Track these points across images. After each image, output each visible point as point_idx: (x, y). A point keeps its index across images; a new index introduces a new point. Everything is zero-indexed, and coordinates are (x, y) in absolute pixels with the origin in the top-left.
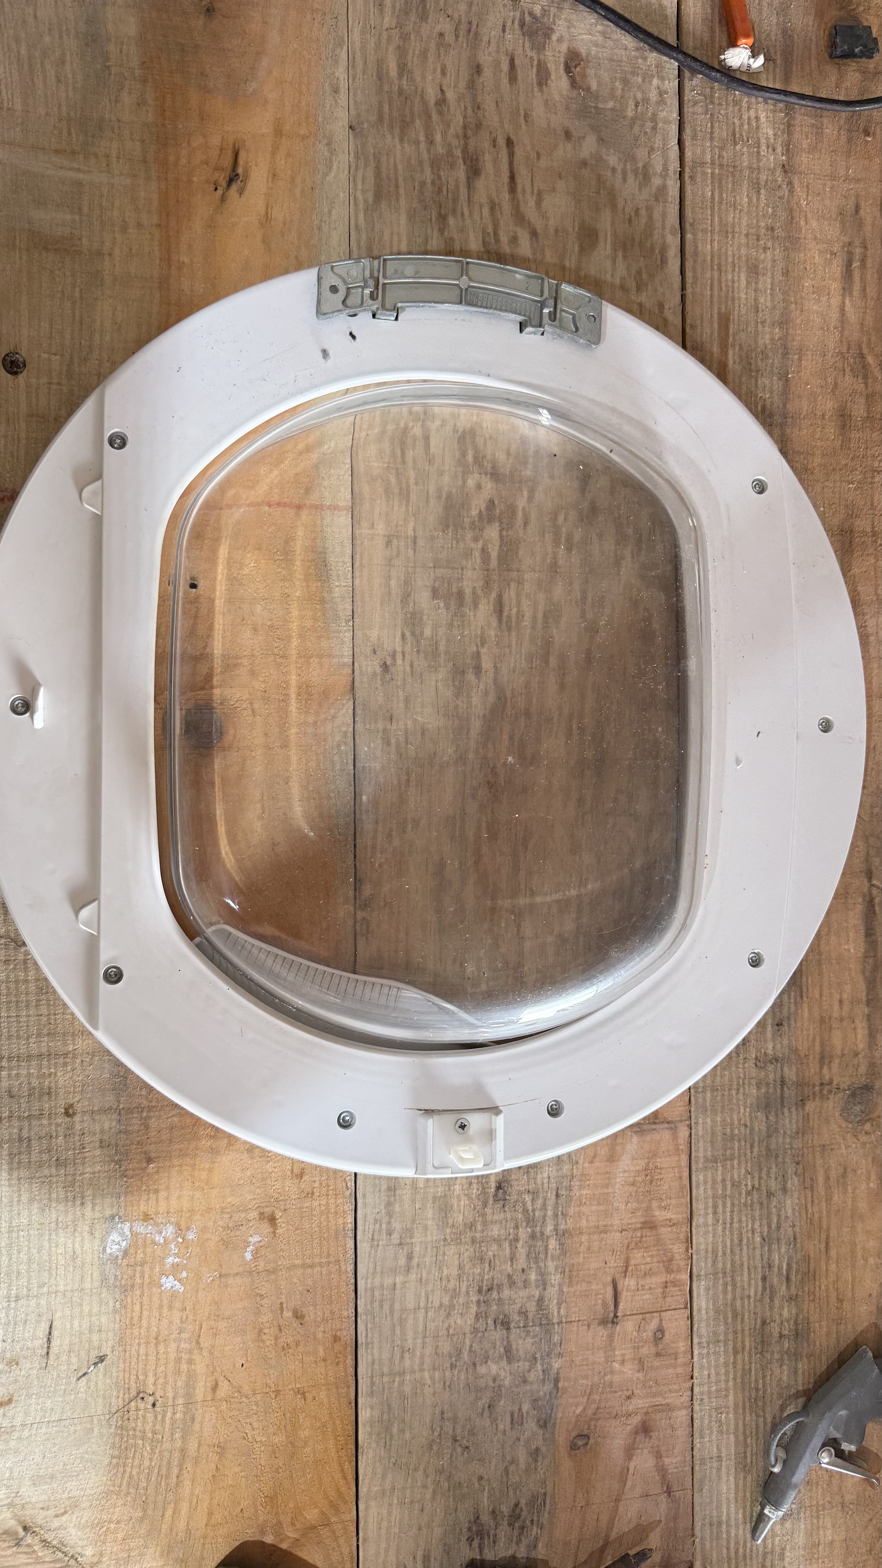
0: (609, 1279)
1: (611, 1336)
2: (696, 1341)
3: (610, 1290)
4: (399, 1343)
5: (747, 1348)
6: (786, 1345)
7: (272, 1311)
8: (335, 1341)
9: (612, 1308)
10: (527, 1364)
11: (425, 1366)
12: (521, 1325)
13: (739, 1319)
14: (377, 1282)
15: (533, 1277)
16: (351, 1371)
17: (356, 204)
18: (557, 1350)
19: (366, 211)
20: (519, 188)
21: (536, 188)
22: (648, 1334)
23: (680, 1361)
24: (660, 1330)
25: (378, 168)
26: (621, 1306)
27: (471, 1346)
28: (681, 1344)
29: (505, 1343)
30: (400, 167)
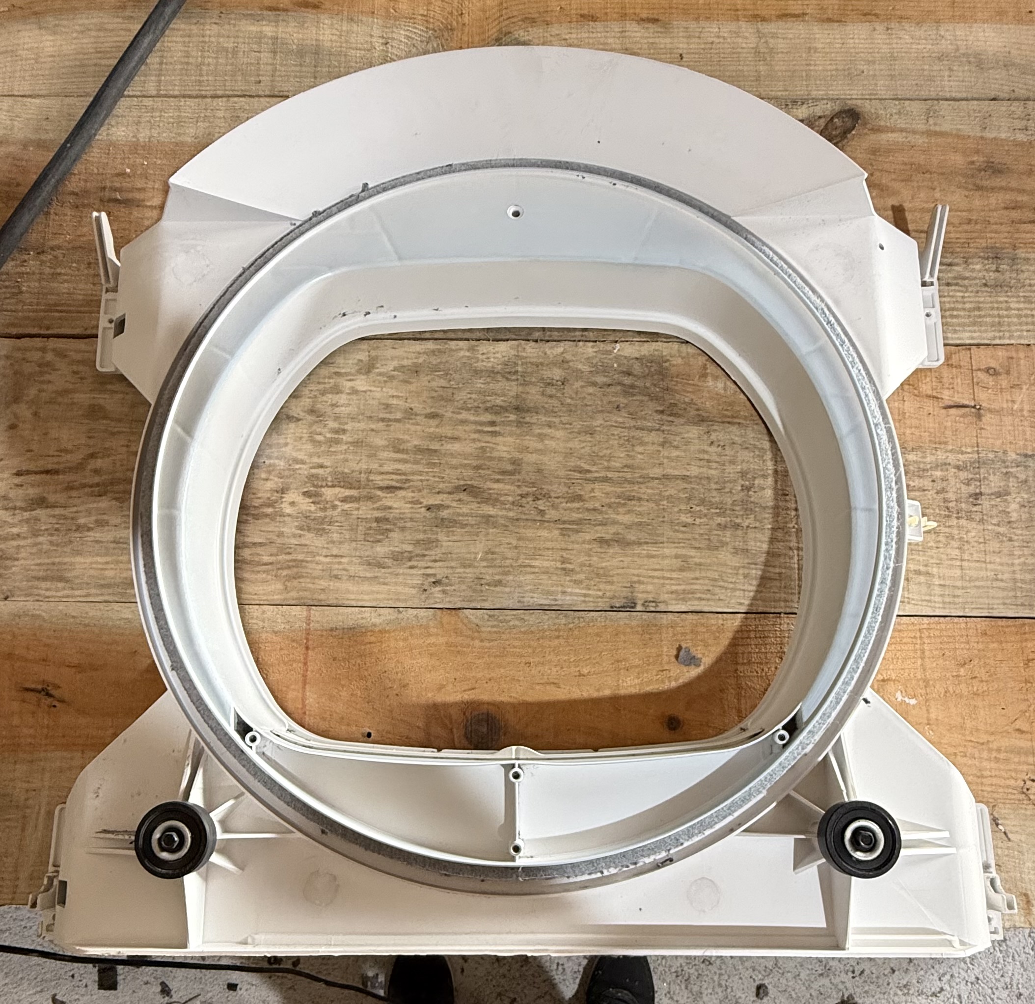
0: (944, 411)
1: (990, 411)
2: (998, 342)
3: (953, 411)
4: (989, 583)
5: (1006, 299)
6: (1005, 267)
7: (959, 684)
8: (986, 634)
9: (967, 409)
10: (1011, 480)
11: (1010, 562)
12: (978, 484)
13: (981, 305)
14: (937, 599)
15: (938, 474)
16: (1010, 622)
17: (67, 597)
18: (1000, 454)
19: (73, 589)
20: (56, 466)
21: (56, 453)
22: (990, 381)
23: (1014, 355)
24: (987, 370)
25: (38, 579)
26: (966, 402)
27: (995, 525)
28: (1000, 353)
29: (993, 497)
30: (39, 561)
